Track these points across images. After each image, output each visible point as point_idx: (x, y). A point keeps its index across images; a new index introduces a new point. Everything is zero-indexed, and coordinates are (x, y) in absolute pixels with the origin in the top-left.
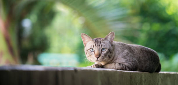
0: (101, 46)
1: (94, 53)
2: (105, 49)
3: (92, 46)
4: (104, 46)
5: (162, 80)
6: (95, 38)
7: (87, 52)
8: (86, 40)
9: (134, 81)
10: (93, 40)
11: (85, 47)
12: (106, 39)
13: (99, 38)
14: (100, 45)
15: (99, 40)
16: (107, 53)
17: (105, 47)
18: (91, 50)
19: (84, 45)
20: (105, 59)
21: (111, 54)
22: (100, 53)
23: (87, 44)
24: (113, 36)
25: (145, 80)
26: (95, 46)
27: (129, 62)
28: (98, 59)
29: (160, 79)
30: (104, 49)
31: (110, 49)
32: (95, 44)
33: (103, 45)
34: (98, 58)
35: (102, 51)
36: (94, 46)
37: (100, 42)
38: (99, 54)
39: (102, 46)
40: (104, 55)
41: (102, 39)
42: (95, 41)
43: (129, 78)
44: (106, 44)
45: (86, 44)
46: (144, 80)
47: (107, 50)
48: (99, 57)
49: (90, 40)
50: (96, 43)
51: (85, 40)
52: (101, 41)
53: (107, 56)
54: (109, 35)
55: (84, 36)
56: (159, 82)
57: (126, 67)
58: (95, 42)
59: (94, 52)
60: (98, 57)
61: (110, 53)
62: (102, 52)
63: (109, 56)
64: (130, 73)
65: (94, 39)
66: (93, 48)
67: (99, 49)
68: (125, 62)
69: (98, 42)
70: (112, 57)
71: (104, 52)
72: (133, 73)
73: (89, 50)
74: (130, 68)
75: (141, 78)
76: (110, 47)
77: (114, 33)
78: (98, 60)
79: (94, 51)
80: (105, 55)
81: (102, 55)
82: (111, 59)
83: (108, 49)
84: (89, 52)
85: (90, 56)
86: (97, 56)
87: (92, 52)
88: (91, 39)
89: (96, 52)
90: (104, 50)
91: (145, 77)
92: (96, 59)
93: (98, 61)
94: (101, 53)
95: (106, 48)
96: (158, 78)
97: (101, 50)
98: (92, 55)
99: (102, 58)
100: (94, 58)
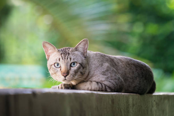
0: (69, 59)
1: (61, 70)
2: (76, 64)
3: (57, 59)
4: (74, 59)
5: (157, 104)
6: (62, 49)
7: (50, 68)
8: (50, 51)
9: (117, 106)
10: (59, 51)
11: (48, 60)
12: (76, 49)
13: (67, 48)
14: (67, 58)
15: (67, 50)
16: (79, 68)
17: (76, 60)
18: (56, 65)
19: (47, 58)
20: (76, 77)
21: (84, 70)
22: (68, 69)
23: (51, 57)
24: (87, 45)
25: (133, 105)
26: (61, 59)
27: (111, 81)
28: (66, 78)
29: (154, 103)
31: (82, 63)
32: (61, 57)
33: (72, 58)
34: (65, 77)
35: (71, 66)
36: (59, 59)
37: (69, 54)
38: (66, 71)
39: (70, 59)
40: (73, 73)
41: (71, 50)
43: (110, 102)
44: (77, 57)
45: (49, 56)
46: (131, 105)
47: (78, 65)
48: (67, 76)
49: (55, 51)
50: (63, 55)
51: (48, 50)
52: (69, 52)
53: (79, 73)
54: (80, 43)
55: (47, 45)
56: (153, 107)
57: (107, 87)
58: (61, 54)
59: (59, 69)
60: (65, 75)
61: (83, 68)
62: (72, 68)
63: (81, 73)
64: (112, 95)
65: (60, 49)
66: (58, 62)
67: (67, 64)
68: (105, 81)
69: (65, 54)
70: (86, 74)
72: (115, 96)
73: (53, 66)
74: (112, 88)
75: (127, 102)
76: (82, 60)
77: (87, 41)
78: (65, 79)
79: (60, 67)
80: (76, 72)
81: (72, 72)
82: (84, 77)
83: (79, 63)
84: (53, 69)
85: (55, 73)
86: (64, 73)
87: (57, 69)
88: (56, 49)
89: (63, 68)
90: (74, 64)
91: (133, 101)
92: (63, 78)
93: (65, 81)
94: (70, 69)
95: (76, 62)
96: (152, 102)
97: (69, 65)
98: (57, 72)
99: (72, 76)
100: (59, 77)
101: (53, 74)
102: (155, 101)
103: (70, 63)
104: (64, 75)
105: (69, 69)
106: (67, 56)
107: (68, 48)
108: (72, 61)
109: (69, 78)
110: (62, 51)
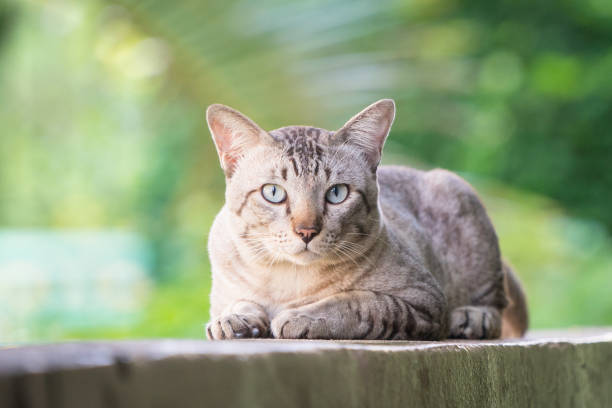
0: (322, 173)
1: (288, 211)
2: (343, 192)
3: (273, 171)
4: (338, 173)
5: (596, 379)
7: (244, 204)
8: (235, 143)
9: (442, 395)
10: (276, 140)
11: (230, 175)
12: (345, 137)
13: (307, 128)
14: (317, 170)
15: (309, 139)
16: (355, 210)
22: (317, 210)
25: (504, 388)
28: (311, 245)
29: (584, 375)
30: (336, 188)
31: (367, 191)
33: (334, 170)
34: (307, 240)
35: (327, 200)
36: (284, 172)
37: (319, 151)
39: (328, 172)
41: (323, 137)
42: (288, 146)
43: (415, 381)
44: (348, 166)
45: (232, 161)
47: (354, 196)
48: (313, 235)
50: (296, 156)
52: (321, 145)
54: (363, 116)
56: (577, 389)
58: (290, 152)
60: (310, 232)
61: (368, 210)
62: (331, 208)
63: (360, 228)
64: (421, 355)
67: (315, 191)
71: (341, 207)
72: (434, 355)
73: (257, 196)
75: (480, 375)
76: (367, 180)
77: (389, 109)
78: (306, 249)
79: (285, 200)
80: (345, 223)
81: (331, 222)
83: (359, 191)
85: (261, 224)
88: (264, 134)
91: (501, 370)
94: (325, 211)
95: (348, 186)
96: (573, 372)
97: (322, 194)
98: (273, 220)
99: (330, 239)
100: (283, 239)
101: (254, 226)
102: (584, 366)
103: (327, 187)
104: (305, 232)
105: (321, 212)
106: (313, 162)
107: (312, 130)
108: (334, 180)
109: (320, 247)
110: (291, 142)
